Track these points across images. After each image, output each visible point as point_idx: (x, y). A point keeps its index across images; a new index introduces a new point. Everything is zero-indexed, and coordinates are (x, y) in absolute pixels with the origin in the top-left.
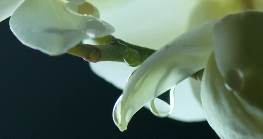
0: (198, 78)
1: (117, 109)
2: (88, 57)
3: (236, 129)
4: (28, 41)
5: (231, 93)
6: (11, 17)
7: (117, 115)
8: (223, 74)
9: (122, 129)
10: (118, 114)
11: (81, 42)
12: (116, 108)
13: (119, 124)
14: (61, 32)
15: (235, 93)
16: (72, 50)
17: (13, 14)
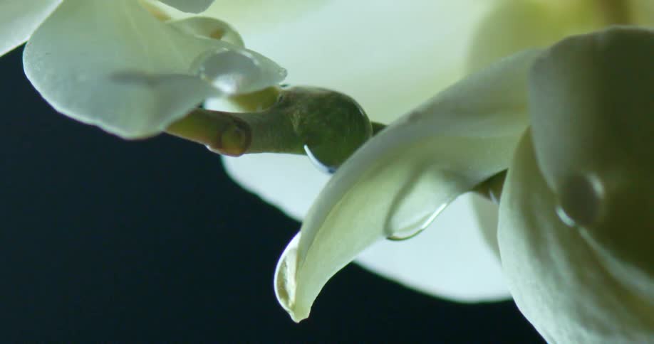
0: (492, 195)
1: (286, 266)
2: (219, 145)
3: (585, 320)
4: (68, 104)
5: (573, 232)
6: (26, 46)
7: (286, 281)
8: (552, 183)
9: (296, 316)
10: (288, 279)
11: (201, 106)
12: (284, 263)
13: (290, 305)
14: (151, 81)
15: (584, 233)
16: (177, 124)
17: (31, 38)
